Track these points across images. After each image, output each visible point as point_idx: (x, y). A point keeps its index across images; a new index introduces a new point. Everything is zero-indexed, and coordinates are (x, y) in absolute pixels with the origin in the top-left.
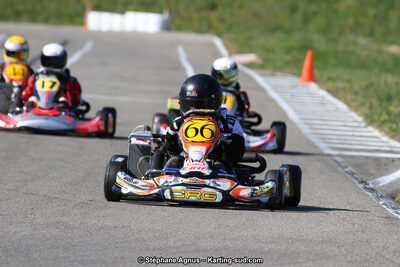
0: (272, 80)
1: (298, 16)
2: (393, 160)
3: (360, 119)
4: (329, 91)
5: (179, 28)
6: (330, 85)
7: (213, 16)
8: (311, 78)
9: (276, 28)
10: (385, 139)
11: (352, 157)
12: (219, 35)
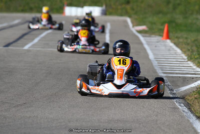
0: (148, 39)
1: (171, 6)
2: (193, 78)
3: (186, 58)
4: (175, 44)
5: (111, 14)
6: (176, 40)
7: (128, 7)
8: (168, 37)
9: (159, 12)
10: (195, 67)
11: (172, 77)
12: (130, 17)
